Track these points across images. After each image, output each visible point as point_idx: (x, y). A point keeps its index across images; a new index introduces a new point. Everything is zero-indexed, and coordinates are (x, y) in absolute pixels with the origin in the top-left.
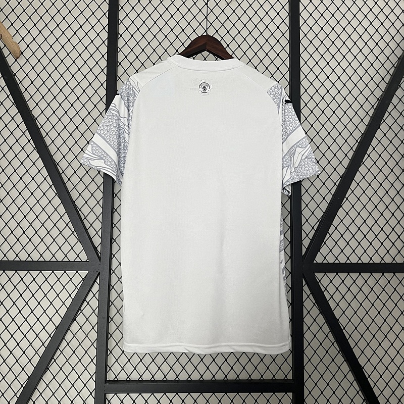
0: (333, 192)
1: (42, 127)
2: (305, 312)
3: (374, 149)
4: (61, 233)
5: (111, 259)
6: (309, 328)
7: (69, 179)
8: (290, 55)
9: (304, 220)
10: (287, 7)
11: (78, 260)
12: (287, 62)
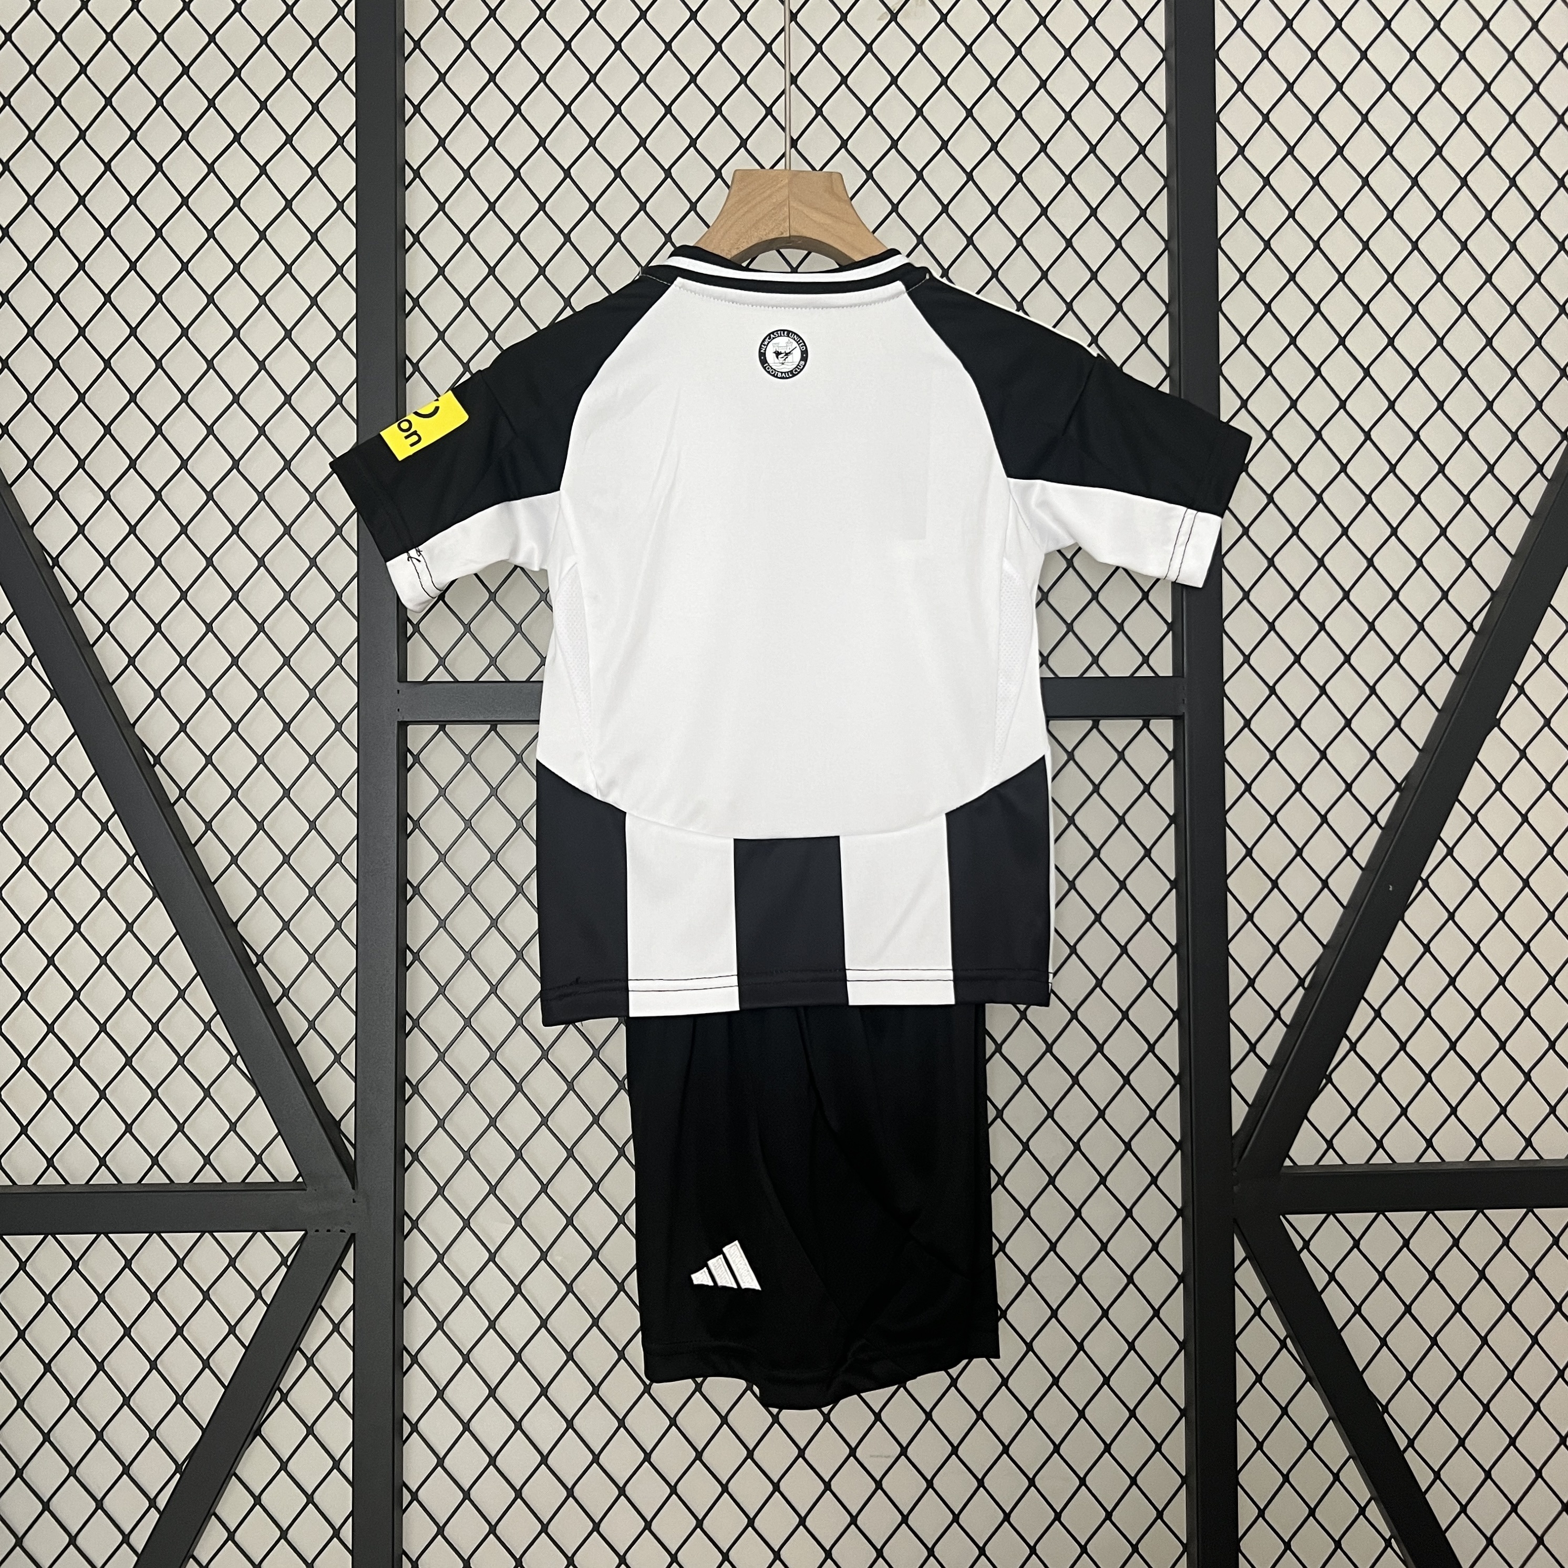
0: (1363, 853)
1: (81, 596)
2: (1244, 1378)
3: (1545, 658)
4: (181, 1061)
5: (400, 1169)
6: (1260, 1446)
7: (209, 826)
8: (1174, 245)
9: (1236, 982)
10: (1158, 24)
11: (261, 1176)
12: (1160, 277)
